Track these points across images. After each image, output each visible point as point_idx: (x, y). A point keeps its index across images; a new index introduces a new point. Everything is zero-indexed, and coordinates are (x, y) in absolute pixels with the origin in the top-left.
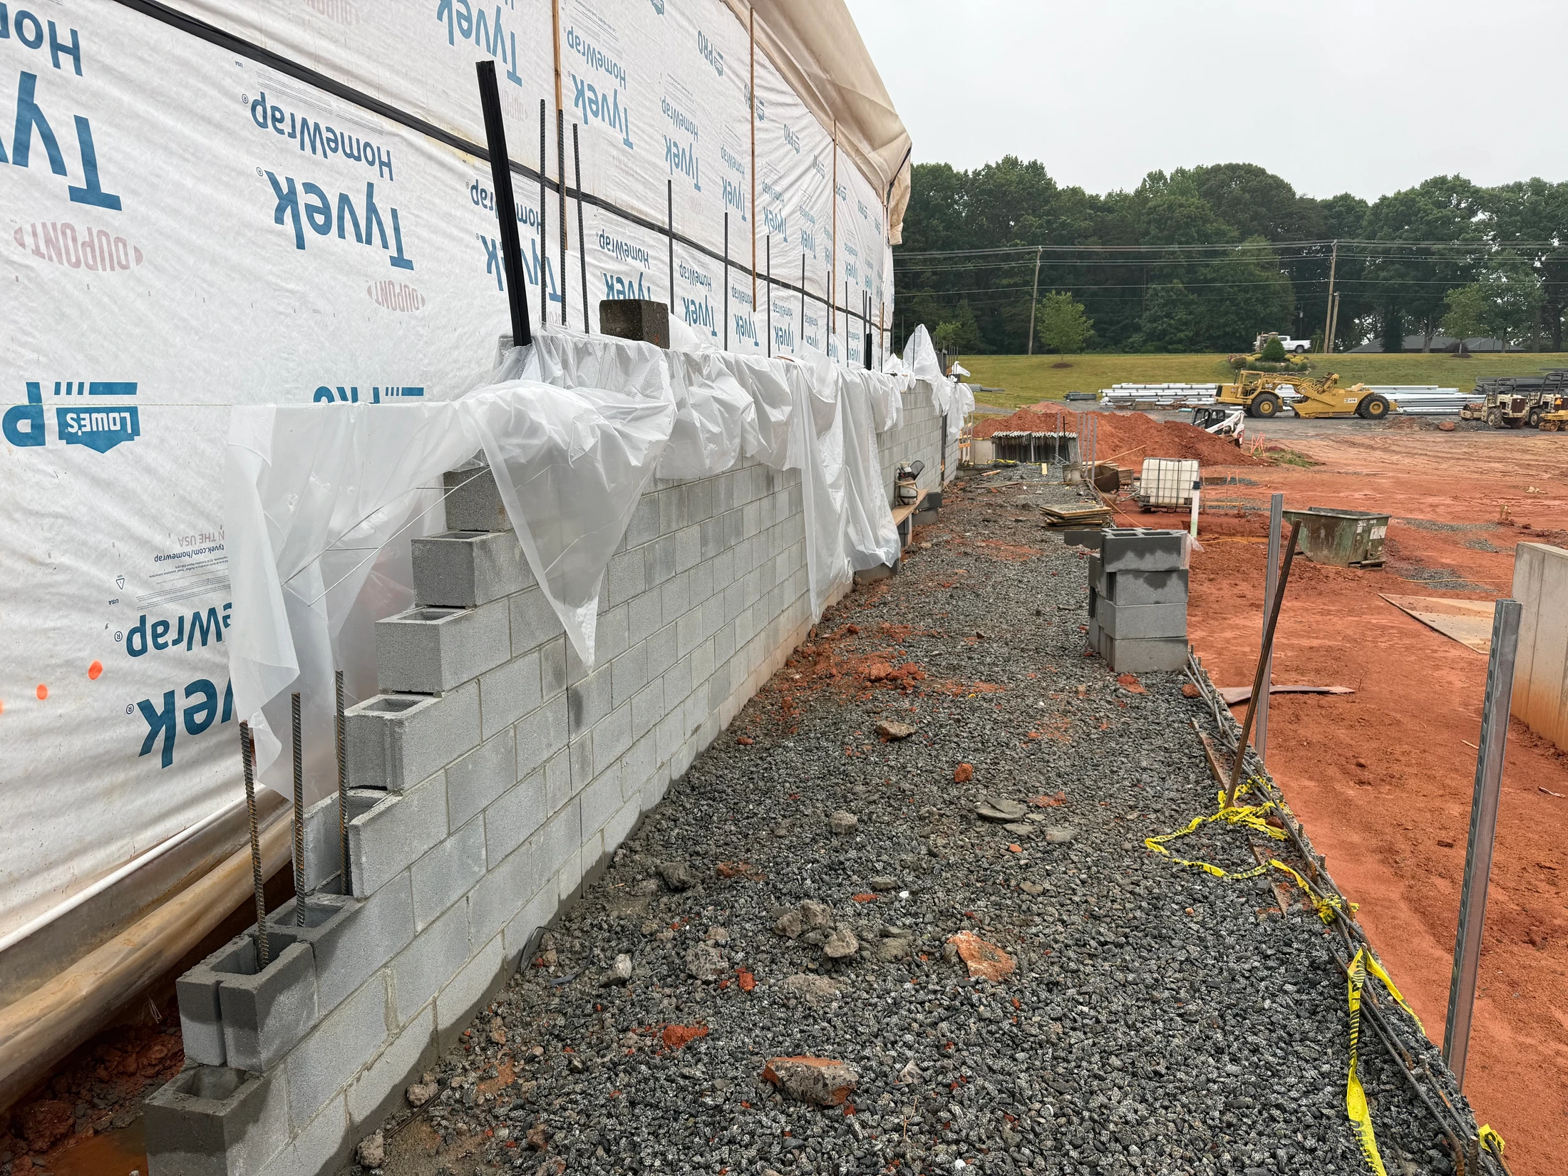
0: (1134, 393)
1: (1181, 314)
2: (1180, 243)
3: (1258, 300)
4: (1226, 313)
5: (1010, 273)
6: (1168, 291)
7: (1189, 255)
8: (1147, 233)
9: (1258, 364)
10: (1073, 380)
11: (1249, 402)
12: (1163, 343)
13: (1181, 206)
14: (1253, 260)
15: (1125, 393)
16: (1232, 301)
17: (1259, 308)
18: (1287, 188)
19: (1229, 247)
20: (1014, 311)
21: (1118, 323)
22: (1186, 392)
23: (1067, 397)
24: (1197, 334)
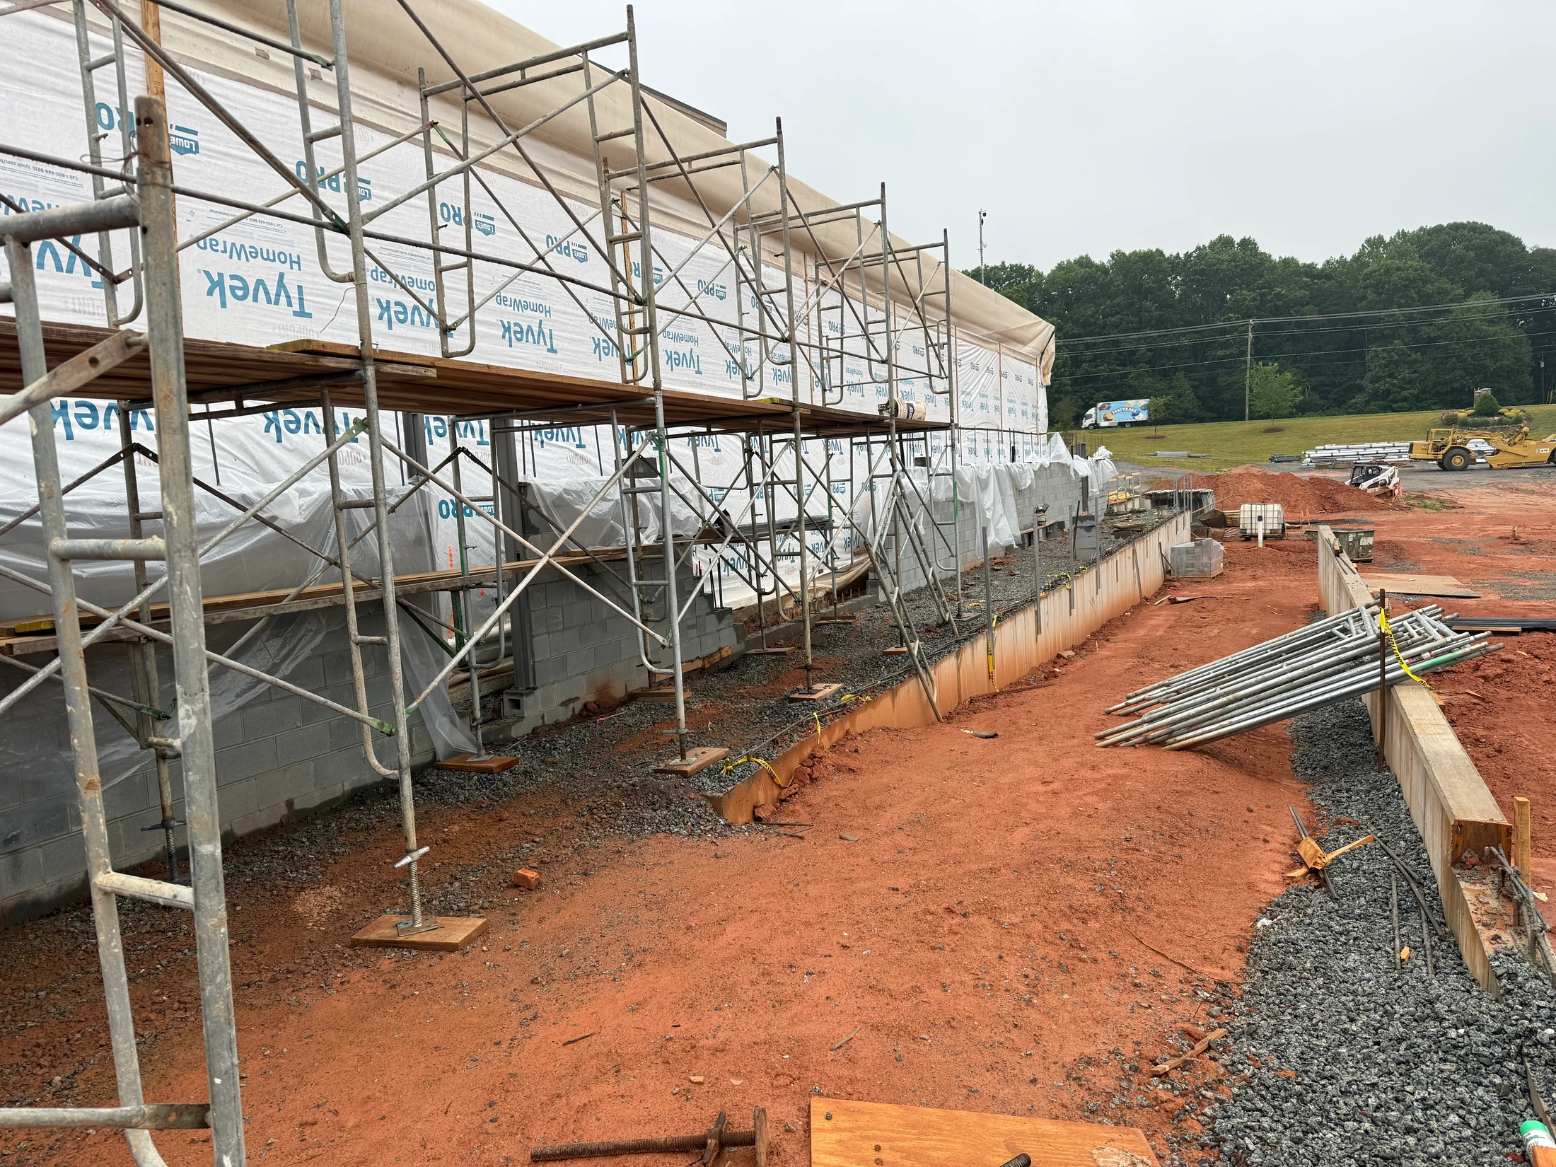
0: (1336, 453)
1: (1405, 373)
2: (1400, 306)
3: (1486, 354)
4: (1453, 370)
5: (1225, 345)
6: (1389, 352)
7: (1410, 317)
8: (1364, 298)
9: (1470, 419)
10: (1281, 444)
11: (1440, 457)
12: (1388, 402)
13: (1398, 269)
14: (1479, 316)
15: (1327, 453)
16: (1458, 357)
17: (1488, 361)
18: (1517, 243)
19: (1454, 306)
20: (1231, 380)
21: (1341, 384)
22: (1387, 451)
23: (1271, 460)
24: (1423, 391)
